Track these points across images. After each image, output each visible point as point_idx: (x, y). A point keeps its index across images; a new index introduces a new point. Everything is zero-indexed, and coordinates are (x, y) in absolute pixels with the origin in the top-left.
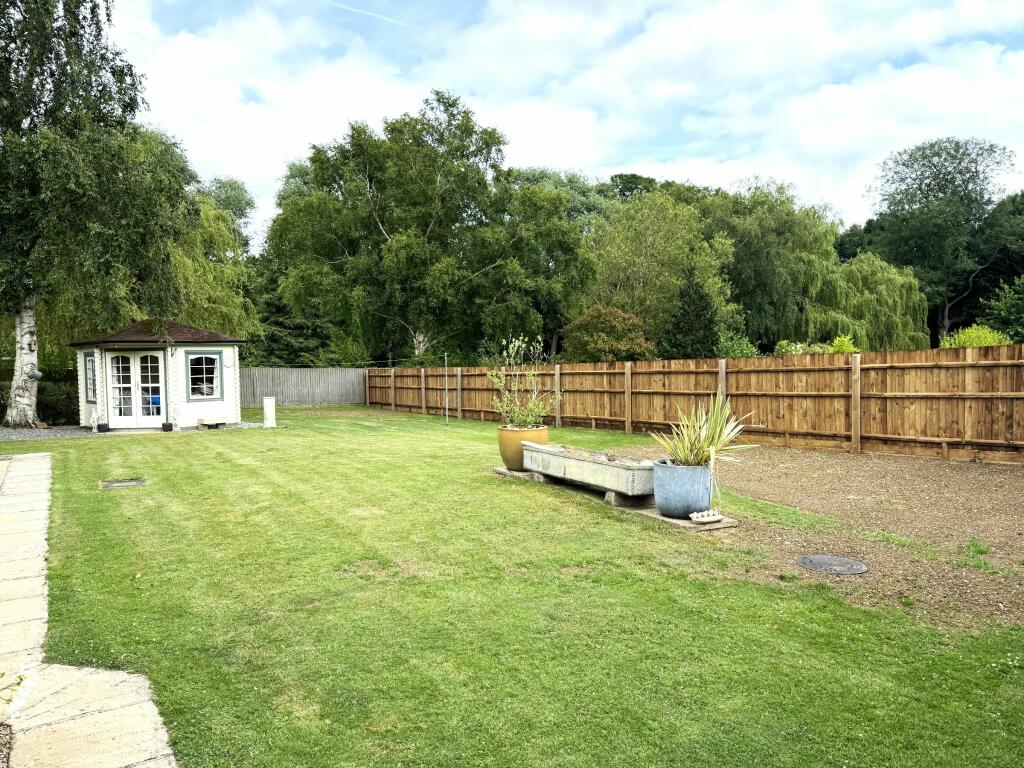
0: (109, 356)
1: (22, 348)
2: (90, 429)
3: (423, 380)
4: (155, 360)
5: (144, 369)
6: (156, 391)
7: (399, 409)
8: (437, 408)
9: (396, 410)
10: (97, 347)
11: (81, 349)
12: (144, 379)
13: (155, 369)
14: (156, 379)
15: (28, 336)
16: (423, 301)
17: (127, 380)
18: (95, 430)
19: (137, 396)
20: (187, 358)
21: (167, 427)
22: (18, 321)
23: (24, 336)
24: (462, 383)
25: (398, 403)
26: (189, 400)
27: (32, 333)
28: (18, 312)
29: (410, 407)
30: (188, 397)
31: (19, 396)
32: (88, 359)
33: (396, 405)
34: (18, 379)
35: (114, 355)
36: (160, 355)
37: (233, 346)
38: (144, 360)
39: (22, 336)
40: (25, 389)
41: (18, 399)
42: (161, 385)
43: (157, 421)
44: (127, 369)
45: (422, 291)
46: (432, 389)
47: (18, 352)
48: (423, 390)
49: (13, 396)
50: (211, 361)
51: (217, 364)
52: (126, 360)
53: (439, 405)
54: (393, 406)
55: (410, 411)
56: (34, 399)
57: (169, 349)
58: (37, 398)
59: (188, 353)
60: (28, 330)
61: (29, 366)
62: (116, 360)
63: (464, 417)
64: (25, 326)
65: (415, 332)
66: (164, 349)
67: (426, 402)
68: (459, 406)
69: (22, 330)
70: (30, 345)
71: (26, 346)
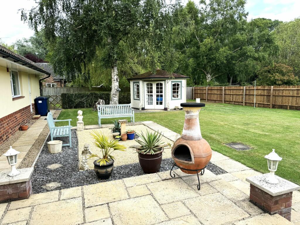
0: (145, 83)
1: (114, 80)
2: (139, 109)
3: (223, 91)
4: (161, 84)
5: (157, 88)
6: (162, 96)
7: (209, 101)
8: (230, 101)
9: (208, 101)
10: (141, 80)
11: (131, 81)
12: (157, 92)
13: (162, 88)
14: (161, 92)
15: (116, 76)
16: (214, 62)
17: (151, 92)
18: (140, 110)
19: (155, 98)
20: (171, 83)
21: (166, 109)
22: (112, 71)
23: (115, 75)
24: (246, 92)
25: (209, 99)
26: (172, 100)
27: (117, 75)
28: (113, 67)
29: (215, 101)
30: (172, 98)
31: (114, 97)
32: (135, 84)
33: (208, 100)
34: (113, 91)
35: (147, 83)
36: (163, 83)
37: (185, 79)
38: (157, 85)
39: (114, 76)
40: (116, 95)
41: (114, 98)
42: (163, 94)
43: (162, 107)
44: (152, 88)
45: (214, 59)
46: (228, 94)
47: (113, 82)
48: (223, 95)
49: (112, 97)
50: (178, 85)
51: (180, 86)
52: (151, 85)
53: (231, 100)
54: (207, 100)
55: (215, 102)
56: (118, 98)
57: (167, 80)
58: (119, 98)
59: (172, 82)
60: (116, 74)
61: (117, 87)
62: (148, 84)
63: (245, 105)
64: (115, 72)
65: (207, 74)
66: (164, 81)
67: (224, 99)
68: (244, 101)
69: (114, 74)
70: (117, 79)
71: (116, 80)
